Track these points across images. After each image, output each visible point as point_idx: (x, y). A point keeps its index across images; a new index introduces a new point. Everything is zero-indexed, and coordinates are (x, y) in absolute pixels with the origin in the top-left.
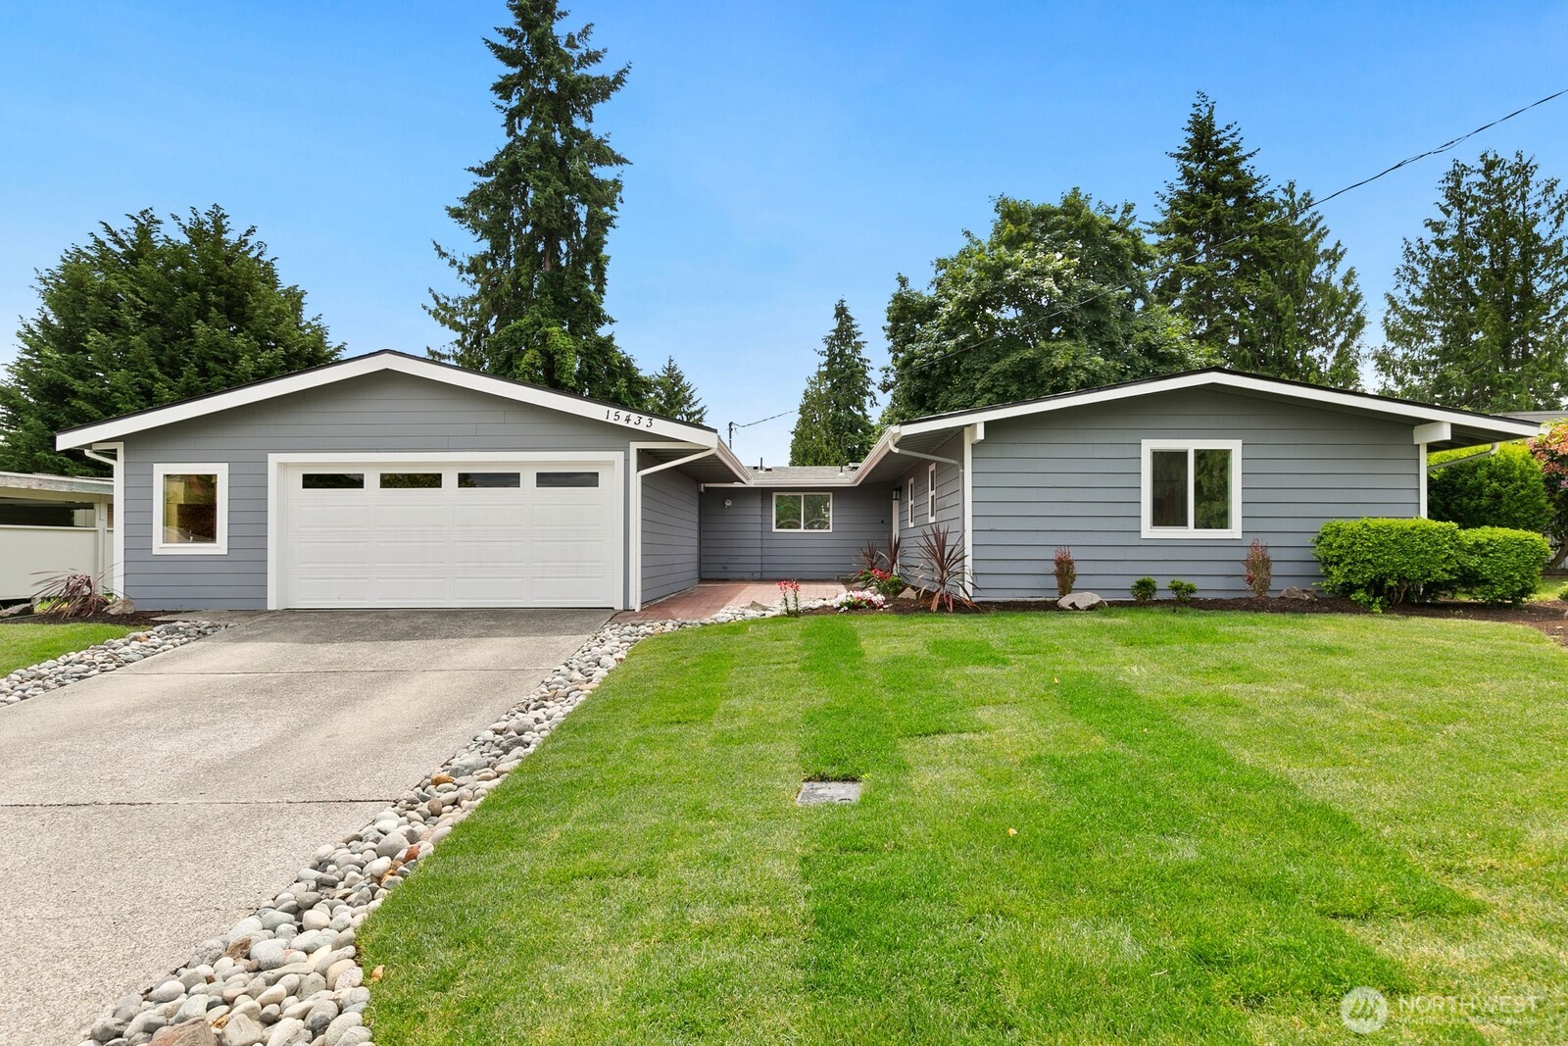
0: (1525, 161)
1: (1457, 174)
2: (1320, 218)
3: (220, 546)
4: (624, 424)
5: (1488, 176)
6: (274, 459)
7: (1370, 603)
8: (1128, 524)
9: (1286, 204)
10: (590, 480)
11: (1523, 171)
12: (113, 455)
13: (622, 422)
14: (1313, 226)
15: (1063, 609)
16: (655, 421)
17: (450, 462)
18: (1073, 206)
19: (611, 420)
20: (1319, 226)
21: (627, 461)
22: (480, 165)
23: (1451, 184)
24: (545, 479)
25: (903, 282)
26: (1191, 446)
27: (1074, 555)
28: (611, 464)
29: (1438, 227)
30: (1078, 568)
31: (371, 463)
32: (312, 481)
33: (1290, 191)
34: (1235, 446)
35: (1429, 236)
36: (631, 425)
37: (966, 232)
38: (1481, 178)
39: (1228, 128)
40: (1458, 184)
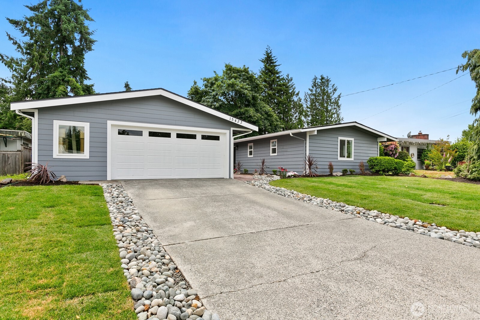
0: (328, 79)
1: (315, 79)
2: (294, 85)
3: (86, 155)
4: (234, 122)
5: (321, 80)
6: (110, 123)
7: (383, 174)
8: (335, 157)
9: (287, 79)
10: (217, 138)
11: (328, 81)
12: (32, 114)
13: (234, 121)
14: (292, 86)
15: (335, 176)
16: (243, 122)
17: (174, 129)
18: (246, 71)
19: (231, 121)
20: (294, 86)
21: (230, 133)
22: (31, 6)
23: (314, 81)
24: (204, 137)
25: (195, 83)
26: (346, 139)
27: (333, 164)
28: (225, 134)
29: (311, 91)
30: (334, 167)
31: (147, 127)
32: (122, 132)
33: (288, 76)
34: (352, 139)
35: (310, 92)
36: (236, 123)
37: (214, 71)
38: (320, 81)
39: (274, 57)
40: (315, 81)
